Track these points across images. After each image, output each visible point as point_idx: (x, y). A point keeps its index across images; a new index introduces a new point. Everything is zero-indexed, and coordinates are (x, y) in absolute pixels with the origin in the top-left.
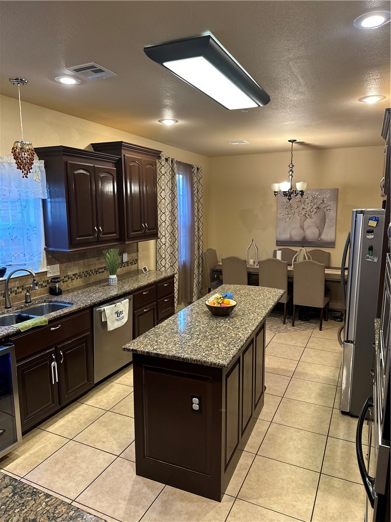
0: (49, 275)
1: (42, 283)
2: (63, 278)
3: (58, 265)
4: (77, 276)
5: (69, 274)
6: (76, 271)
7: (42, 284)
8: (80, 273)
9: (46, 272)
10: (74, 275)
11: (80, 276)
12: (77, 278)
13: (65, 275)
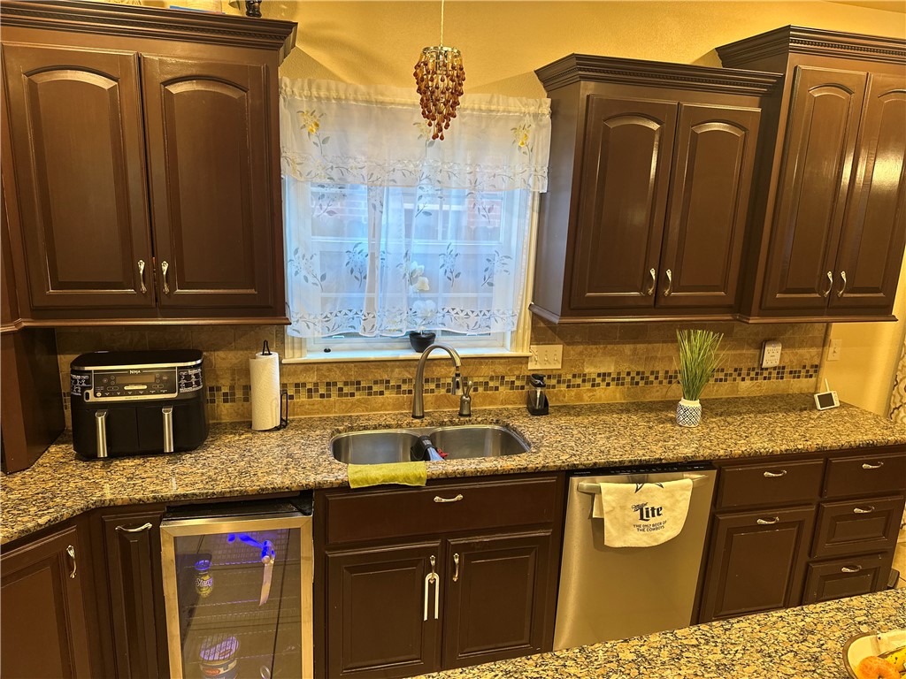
0: (531, 366)
1: (513, 379)
2: (569, 377)
3: (560, 347)
4: (608, 380)
5: (586, 371)
6: (610, 368)
7: (513, 382)
8: (619, 374)
9: (528, 357)
10: (604, 375)
11: (619, 380)
12: (608, 385)
13: (576, 371)
